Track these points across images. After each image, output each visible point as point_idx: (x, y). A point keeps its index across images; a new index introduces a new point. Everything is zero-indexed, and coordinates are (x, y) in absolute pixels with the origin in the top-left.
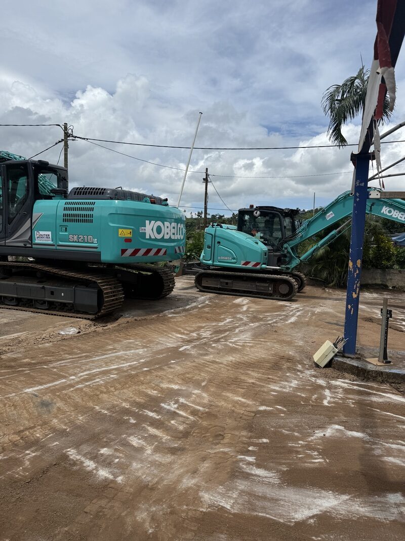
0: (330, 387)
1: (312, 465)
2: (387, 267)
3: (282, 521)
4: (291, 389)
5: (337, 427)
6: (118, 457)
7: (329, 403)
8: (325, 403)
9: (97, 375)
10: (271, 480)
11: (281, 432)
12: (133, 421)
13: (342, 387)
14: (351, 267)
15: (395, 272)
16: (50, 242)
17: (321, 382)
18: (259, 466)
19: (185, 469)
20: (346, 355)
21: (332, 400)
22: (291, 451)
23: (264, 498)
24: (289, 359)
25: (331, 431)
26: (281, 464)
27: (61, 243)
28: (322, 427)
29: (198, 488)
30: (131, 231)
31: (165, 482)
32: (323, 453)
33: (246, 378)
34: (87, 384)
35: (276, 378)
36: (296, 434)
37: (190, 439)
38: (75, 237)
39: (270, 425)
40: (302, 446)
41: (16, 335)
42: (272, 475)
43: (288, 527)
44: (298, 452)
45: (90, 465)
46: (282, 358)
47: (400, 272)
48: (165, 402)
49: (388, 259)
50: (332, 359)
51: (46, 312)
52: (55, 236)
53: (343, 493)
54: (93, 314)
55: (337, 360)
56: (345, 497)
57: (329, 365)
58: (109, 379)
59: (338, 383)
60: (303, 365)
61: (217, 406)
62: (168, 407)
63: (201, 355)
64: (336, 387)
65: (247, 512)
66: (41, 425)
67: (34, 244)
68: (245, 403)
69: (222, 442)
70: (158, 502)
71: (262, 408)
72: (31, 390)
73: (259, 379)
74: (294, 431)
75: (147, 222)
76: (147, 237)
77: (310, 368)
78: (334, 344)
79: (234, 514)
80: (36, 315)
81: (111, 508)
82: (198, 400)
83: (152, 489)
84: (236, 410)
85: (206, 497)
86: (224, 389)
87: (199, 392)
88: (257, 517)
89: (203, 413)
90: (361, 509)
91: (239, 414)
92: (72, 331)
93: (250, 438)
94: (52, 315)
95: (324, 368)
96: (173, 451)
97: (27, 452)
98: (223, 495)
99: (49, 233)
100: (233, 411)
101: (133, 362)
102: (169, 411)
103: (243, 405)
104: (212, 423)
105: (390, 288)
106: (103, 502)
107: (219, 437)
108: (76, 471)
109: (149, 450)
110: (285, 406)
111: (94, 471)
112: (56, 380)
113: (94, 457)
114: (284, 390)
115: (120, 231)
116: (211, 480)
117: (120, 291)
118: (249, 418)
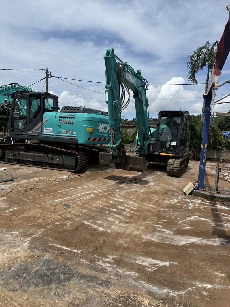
0: (192, 202)
1: (186, 229)
2: (220, 149)
3: (176, 244)
4: (174, 203)
5: (196, 217)
6: (105, 224)
7: (192, 208)
8: (190, 208)
9: (84, 195)
10: (170, 233)
11: (172, 218)
12: (107, 212)
13: (197, 203)
14: (202, 148)
15: (223, 152)
16: (52, 134)
17: (188, 200)
18: (164, 228)
19: (134, 228)
20: (200, 189)
21: (193, 207)
22: (176, 224)
23: (168, 238)
24: (172, 191)
25: (193, 218)
26: (173, 228)
27: (57, 134)
28: (189, 216)
29: (141, 234)
30: (93, 128)
31: (127, 232)
32: (190, 225)
33: (153, 198)
34: (82, 198)
35: (166, 198)
36: (178, 219)
37: (133, 219)
38: (65, 131)
39: (167, 215)
40: (181, 223)
41: (39, 178)
42: (170, 231)
43: (178, 246)
44: (180, 225)
45: (95, 226)
46: (169, 190)
47: (226, 152)
48: (119, 206)
49: (220, 145)
50: (193, 191)
51: (49, 168)
52: (54, 131)
53: (200, 237)
54: (73, 170)
55: (195, 191)
56: (200, 239)
57: (191, 193)
58: (91, 197)
59: (196, 201)
60: (179, 194)
61: (142, 208)
62: (120, 208)
63: (130, 188)
64: (194, 202)
65: (161, 242)
66: (69, 213)
67: (43, 134)
68: (154, 207)
69: (147, 220)
70: (126, 238)
71: (162, 209)
72: (57, 200)
73: (159, 199)
74: (177, 217)
75: (100, 124)
76: (100, 132)
77: (182, 195)
78: (193, 184)
79: (157, 242)
80: (44, 169)
81: (108, 239)
82: (133, 206)
83: (122, 234)
84: (150, 209)
85: (145, 237)
86: (144, 202)
87: (132, 202)
88: (166, 243)
89: (136, 210)
90: (207, 242)
91: (152, 211)
92: (65, 177)
93: (159, 219)
94: (52, 169)
95: (189, 194)
96: (127, 223)
97: (67, 222)
98: (151, 237)
99: (52, 129)
100: (149, 210)
101: (99, 190)
102: (121, 209)
103: (153, 208)
104: (141, 214)
105: (221, 160)
106: (105, 238)
107: (145, 218)
108: (90, 228)
109: (117, 222)
110: (172, 209)
111: (97, 228)
112: (67, 197)
113: (96, 224)
114: (171, 203)
115: (88, 128)
116: (145, 232)
117: (86, 158)
118: (157, 213)
